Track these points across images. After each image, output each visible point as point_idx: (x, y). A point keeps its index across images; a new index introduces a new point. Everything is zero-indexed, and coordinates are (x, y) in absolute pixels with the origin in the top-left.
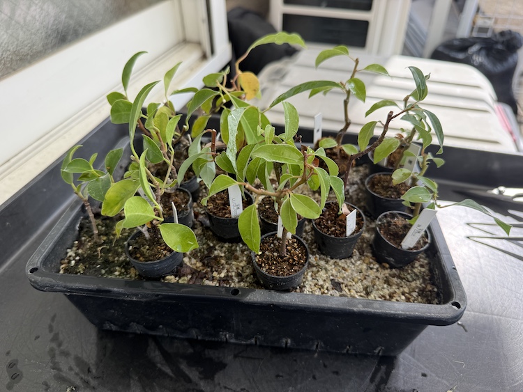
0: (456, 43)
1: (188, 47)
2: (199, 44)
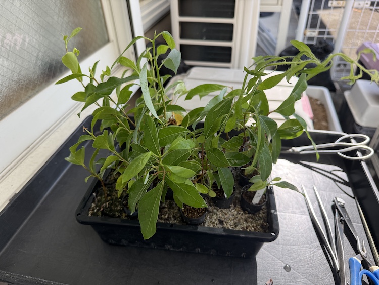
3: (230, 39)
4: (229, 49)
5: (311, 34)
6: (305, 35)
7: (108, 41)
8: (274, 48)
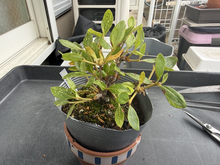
1: (41, 39)
2: (47, 38)
7: (30, 20)
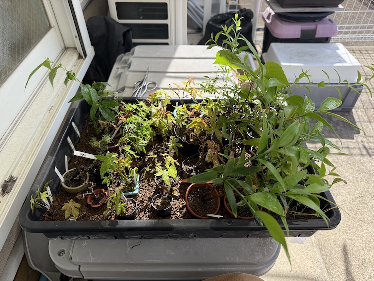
0: (219, 17)
3: (166, 18)
4: (166, 26)
5: (233, 3)
6: (227, 3)
7: (50, 27)
8: (202, 19)
